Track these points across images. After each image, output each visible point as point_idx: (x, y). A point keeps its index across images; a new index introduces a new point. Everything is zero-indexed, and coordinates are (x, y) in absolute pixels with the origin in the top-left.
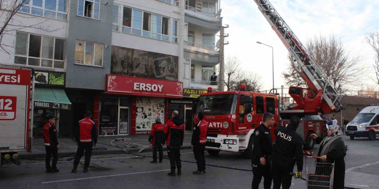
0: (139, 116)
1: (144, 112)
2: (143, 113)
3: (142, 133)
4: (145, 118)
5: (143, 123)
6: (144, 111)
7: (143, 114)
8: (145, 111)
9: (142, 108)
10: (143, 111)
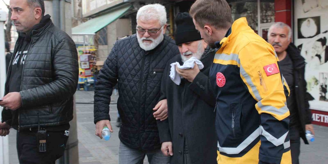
0: (306, 52)
1: (321, 36)
2: (319, 40)
3: (320, 118)
4: (326, 61)
5: (321, 82)
6: (322, 30)
7: (319, 43)
8: (326, 32)
9: (317, 20)
10: (318, 32)
